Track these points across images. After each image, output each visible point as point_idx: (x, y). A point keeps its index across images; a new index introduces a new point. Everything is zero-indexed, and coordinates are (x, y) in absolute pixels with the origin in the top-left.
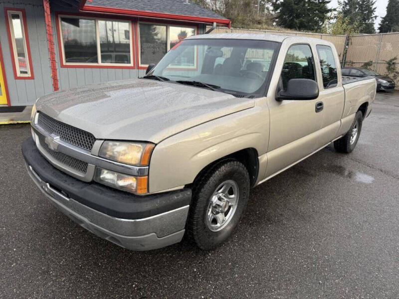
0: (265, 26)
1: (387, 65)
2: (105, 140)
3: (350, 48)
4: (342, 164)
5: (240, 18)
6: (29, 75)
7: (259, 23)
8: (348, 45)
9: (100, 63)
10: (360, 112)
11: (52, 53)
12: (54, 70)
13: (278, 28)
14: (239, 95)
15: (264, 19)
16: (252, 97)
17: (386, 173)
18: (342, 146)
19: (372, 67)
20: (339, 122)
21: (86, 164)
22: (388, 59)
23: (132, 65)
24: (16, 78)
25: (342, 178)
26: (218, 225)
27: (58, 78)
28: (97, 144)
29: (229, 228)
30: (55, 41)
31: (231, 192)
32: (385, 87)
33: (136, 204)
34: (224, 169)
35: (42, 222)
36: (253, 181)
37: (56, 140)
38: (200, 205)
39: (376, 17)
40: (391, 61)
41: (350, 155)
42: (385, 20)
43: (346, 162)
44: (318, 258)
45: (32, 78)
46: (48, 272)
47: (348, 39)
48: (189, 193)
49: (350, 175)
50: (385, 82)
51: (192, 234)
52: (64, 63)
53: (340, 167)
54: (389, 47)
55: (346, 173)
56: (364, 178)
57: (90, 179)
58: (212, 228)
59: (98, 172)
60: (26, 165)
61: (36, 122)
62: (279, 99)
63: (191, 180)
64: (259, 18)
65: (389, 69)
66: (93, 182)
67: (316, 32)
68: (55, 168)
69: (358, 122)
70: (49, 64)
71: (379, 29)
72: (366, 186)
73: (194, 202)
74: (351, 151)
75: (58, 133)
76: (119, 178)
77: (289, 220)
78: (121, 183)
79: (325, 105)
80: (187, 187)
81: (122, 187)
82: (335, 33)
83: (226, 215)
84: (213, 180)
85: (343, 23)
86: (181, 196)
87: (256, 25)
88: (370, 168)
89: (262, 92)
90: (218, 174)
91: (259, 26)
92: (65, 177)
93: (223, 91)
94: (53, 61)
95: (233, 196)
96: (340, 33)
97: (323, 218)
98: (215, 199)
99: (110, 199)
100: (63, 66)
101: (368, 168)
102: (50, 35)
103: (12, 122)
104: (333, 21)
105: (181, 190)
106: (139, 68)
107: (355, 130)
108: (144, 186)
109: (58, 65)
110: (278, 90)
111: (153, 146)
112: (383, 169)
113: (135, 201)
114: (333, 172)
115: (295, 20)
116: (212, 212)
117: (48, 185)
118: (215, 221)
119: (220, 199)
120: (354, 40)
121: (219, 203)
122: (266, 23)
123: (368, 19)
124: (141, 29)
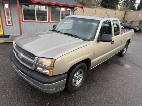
0: (96, 7)
1: (139, 22)
2: (39, 57)
3: (126, 16)
4: (120, 61)
5: (87, 3)
6: (11, 24)
7: (94, 5)
8: (125, 14)
9: (36, 21)
10: (127, 42)
11: (19, 18)
12: (20, 23)
13: (101, 7)
14: (85, 40)
15: (95, 4)
16: (89, 41)
17: (135, 64)
18: (120, 54)
19: (134, 23)
20: (120, 47)
21: (32, 64)
22: (139, 20)
23: (47, 21)
24: (7, 25)
25: (120, 66)
26: (76, 84)
27: (22, 26)
28: (36, 58)
29: (80, 85)
30: (20, 10)
31: (81, 73)
32: (138, 30)
33: (49, 79)
34: (78, 66)
35: (17, 80)
36: (88, 69)
37: (22, 55)
38: (70, 78)
39: (136, 3)
40: (140, 21)
41: (123, 57)
42: (139, 4)
43: (121, 60)
44: (110, 96)
45: (12, 25)
46: (19, 99)
47: (126, 12)
48: (66, 75)
49: (123, 65)
50: (138, 28)
51: (67, 88)
52: (24, 20)
53: (119, 62)
54: (140, 16)
55: (121, 64)
56: (127, 66)
57: (33, 69)
58: (74, 85)
59: (36, 67)
60: (11, 62)
61: (15, 47)
62: (98, 41)
63: (67, 71)
64: (94, 4)
65: (140, 24)
66: (34, 71)
67: (114, 9)
68: (21, 64)
69: (127, 46)
70: (18, 21)
71: (137, 8)
72: (128, 69)
73: (68, 78)
74: (124, 56)
75: (23, 53)
76: (43, 70)
77: (100, 81)
78: (44, 72)
79: (114, 42)
80: (66, 73)
81: (44, 73)
82: (121, 10)
83: (79, 80)
84: (75, 70)
85: (124, 7)
86: (64, 76)
87: (92, 6)
88: (130, 62)
89: (93, 39)
90: (77, 67)
91: (94, 7)
92: (25, 68)
93: (79, 38)
94: (20, 20)
95: (81, 74)
96: (123, 10)
97: (112, 81)
98: (75, 75)
99: (40, 77)
100: (23, 21)
101: (129, 62)
102: (19, 11)
103: (5, 42)
104: (121, 5)
105: (64, 74)
106: (50, 23)
107: (125, 48)
108: (52, 73)
109: (21, 22)
110: (98, 38)
111: (55, 60)
112: (134, 63)
113: (48, 78)
114: (117, 63)
115: (107, 4)
116: (74, 80)
117: (19, 70)
118: (75, 83)
119: (77, 75)
120: (127, 13)
121: (76, 77)
122: (96, 5)
123: (134, 4)
124: (51, 9)
